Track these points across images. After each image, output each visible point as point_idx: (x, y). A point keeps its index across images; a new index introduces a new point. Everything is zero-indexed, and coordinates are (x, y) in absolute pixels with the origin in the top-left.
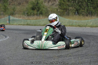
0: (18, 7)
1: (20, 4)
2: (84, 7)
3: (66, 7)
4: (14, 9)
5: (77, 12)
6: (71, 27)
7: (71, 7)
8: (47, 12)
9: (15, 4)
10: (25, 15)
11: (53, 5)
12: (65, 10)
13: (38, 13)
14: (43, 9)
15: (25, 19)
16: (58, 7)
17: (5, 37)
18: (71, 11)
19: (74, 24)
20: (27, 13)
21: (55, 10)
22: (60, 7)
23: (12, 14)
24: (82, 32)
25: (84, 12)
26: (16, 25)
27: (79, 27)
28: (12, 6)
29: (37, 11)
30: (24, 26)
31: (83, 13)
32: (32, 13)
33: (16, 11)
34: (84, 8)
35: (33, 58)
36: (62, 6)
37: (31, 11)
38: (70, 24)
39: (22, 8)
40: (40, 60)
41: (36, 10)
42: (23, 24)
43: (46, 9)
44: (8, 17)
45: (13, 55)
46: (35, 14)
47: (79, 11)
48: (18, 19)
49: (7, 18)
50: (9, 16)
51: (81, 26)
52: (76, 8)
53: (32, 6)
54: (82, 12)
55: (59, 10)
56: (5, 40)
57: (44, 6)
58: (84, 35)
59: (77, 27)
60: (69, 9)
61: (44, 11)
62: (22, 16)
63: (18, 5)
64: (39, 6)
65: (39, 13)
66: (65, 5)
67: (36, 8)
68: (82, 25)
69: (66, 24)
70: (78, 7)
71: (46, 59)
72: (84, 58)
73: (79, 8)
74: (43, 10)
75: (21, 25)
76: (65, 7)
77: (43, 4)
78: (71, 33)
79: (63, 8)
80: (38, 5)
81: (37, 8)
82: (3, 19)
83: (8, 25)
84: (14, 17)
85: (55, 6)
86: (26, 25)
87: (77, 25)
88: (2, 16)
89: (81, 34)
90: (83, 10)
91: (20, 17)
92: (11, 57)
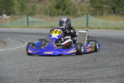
0: (39, 5)
1: (41, 1)
2: (122, 4)
3: (100, 4)
4: (33, 8)
5: (112, 10)
6: (106, 30)
7: (105, 4)
8: (75, 12)
9: (34, 2)
10: (48, 16)
11: (82, 2)
12: (98, 9)
13: (63, 13)
14: (71, 7)
15: (48, 21)
16: (89, 4)
17: (23, 43)
18: (106, 10)
19: (110, 26)
20: (50, 13)
21: (86, 8)
22: (92, 4)
23: (31, 14)
24: (120, 37)
25: (122, 10)
26: (36, 28)
27: (117, 29)
28: (31, 4)
29: (62, 10)
30: (46, 29)
31: (121, 12)
32: (56, 13)
33: (36, 10)
34: (122, 6)
35: (59, 70)
36: (94, 3)
37: (56, 10)
38: (105, 26)
39: (44, 6)
40: (68, 73)
41: (61, 8)
42: (45, 26)
43: (74, 7)
44: (26, 17)
45: (33, 66)
46: (60, 14)
47: (115, 9)
48: (39, 20)
49: (24, 19)
50: (28, 16)
51: (118, 28)
52: (112, 5)
53: (56, 4)
54: (120, 10)
55: (90, 9)
56: (23, 47)
57: (71, 3)
58: (122, 40)
59: (113, 30)
60: (104, 8)
61: (72, 10)
62: (43, 16)
63: (39, 2)
64: (64, 4)
65: (65, 13)
66: (98, 2)
67: (61, 6)
68: (120, 27)
69: (100, 26)
70: (114, 5)
71: (76, 71)
72: (123, 69)
73: (116, 5)
74: (70, 9)
75: (43, 28)
76: (98, 4)
77: (70, 1)
78: (106, 38)
79: (95, 6)
80: (63, 2)
81: (63, 6)
82: (20, 20)
83: (26, 28)
84: (34, 18)
85: (85, 3)
86: (49, 28)
87: (114, 27)
88: (18, 17)
89: (119, 39)
90: (121, 9)
91: (42, 18)
92: (31, 68)
